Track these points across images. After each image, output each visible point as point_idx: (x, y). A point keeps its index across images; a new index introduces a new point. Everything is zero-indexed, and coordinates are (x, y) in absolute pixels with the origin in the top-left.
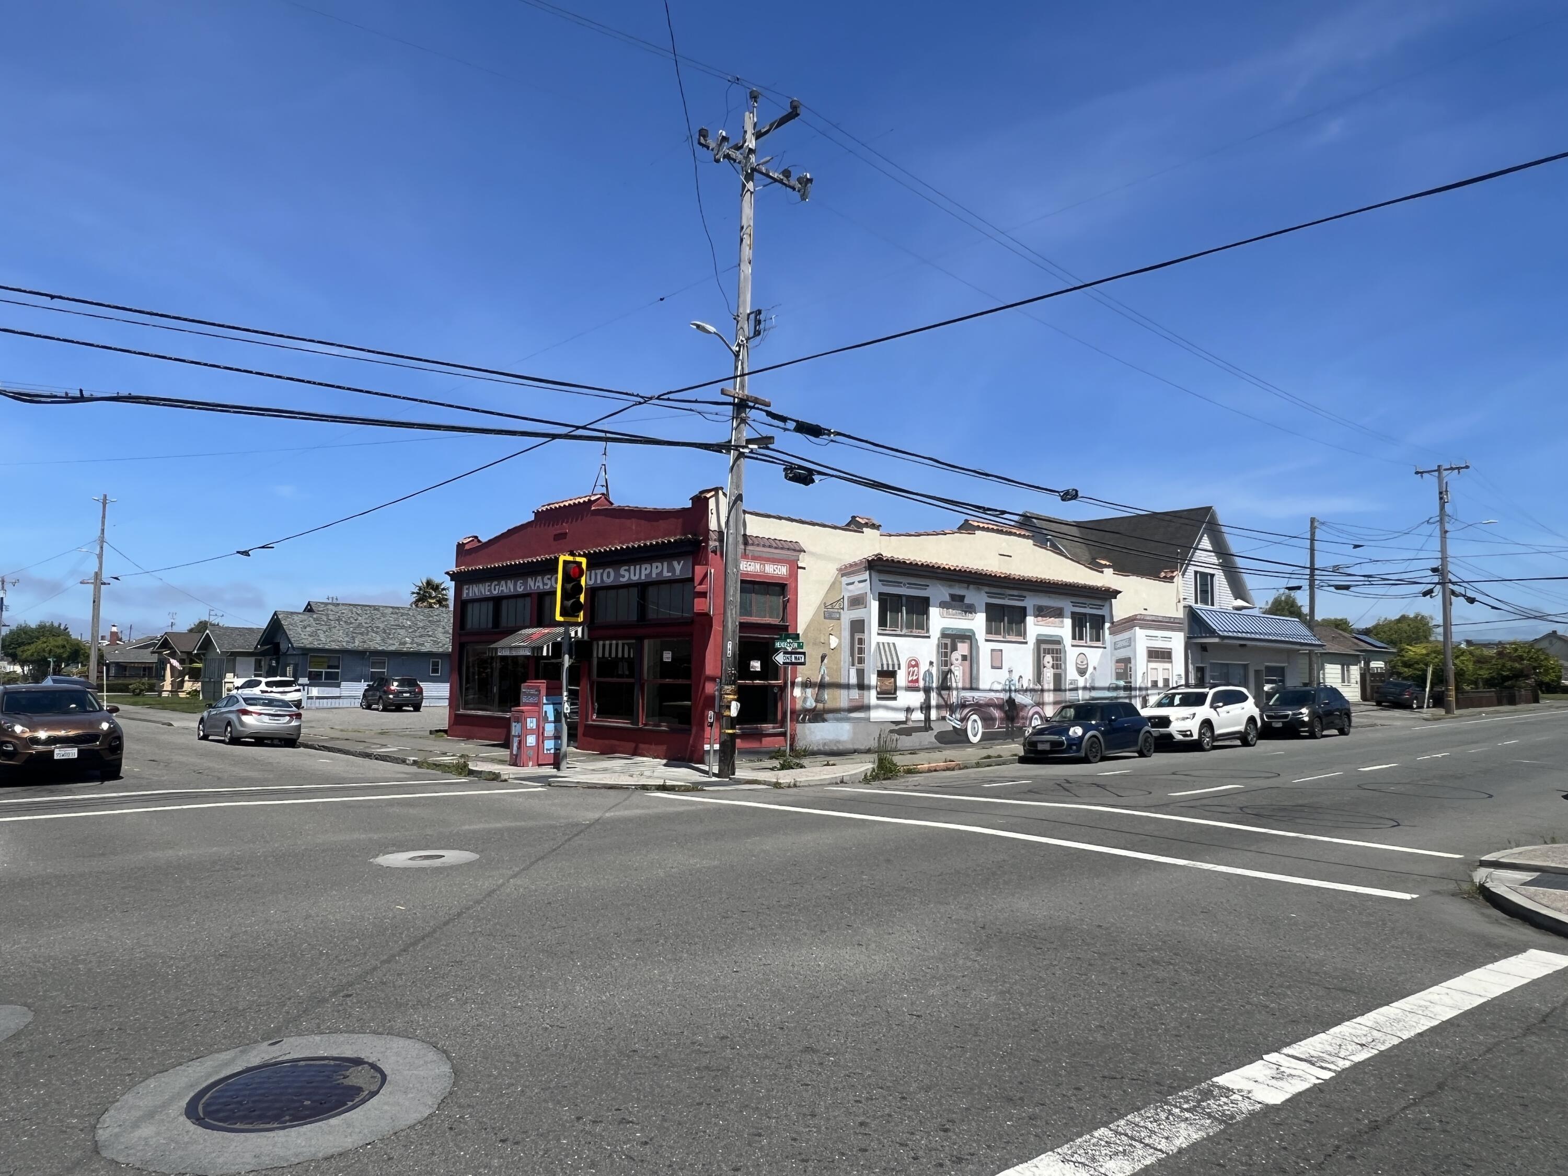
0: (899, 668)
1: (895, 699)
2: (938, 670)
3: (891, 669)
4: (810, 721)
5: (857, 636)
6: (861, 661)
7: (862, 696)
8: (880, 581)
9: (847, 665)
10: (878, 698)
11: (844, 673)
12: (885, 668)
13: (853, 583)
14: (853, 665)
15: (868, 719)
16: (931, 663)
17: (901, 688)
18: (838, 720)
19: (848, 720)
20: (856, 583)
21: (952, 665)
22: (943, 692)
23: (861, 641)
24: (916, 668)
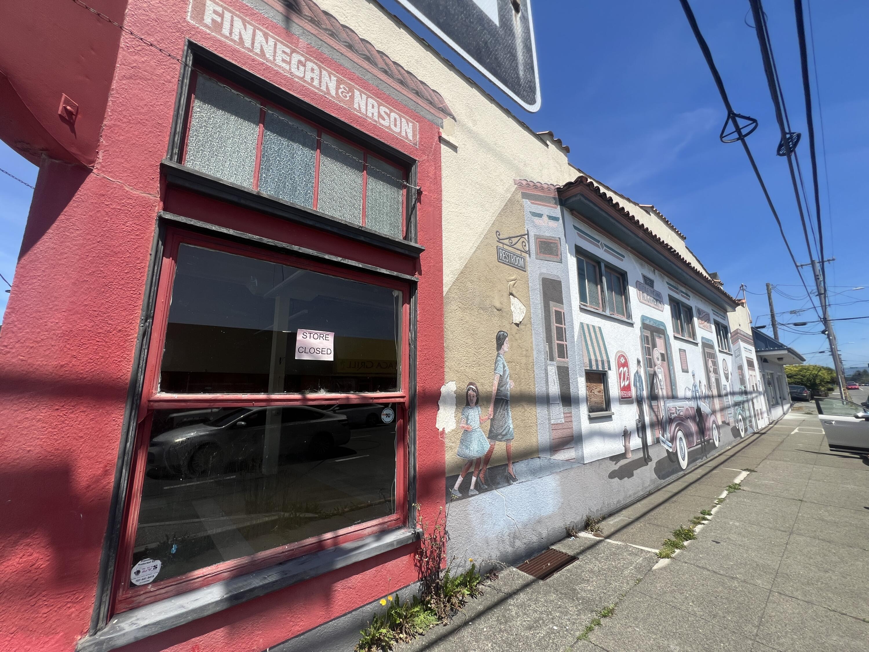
0: (610, 369)
1: (609, 418)
2: (646, 372)
3: (600, 369)
4: (480, 489)
5: (554, 307)
6: (562, 352)
7: (568, 418)
8: (575, 227)
9: (542, 357)
10: (591, 419)
11: (539, 373)
12: (594, 368)
13: (540, 216)
14: (552, 359)
15: (580, 461)
16: (639, 362)
17: (615, 399)
18: (535, 472)
19: (550, 468)
20: (545, 218)
21: (655, 366)
22: (654, 403)
23: (560, 317)
24: (625, 369)
